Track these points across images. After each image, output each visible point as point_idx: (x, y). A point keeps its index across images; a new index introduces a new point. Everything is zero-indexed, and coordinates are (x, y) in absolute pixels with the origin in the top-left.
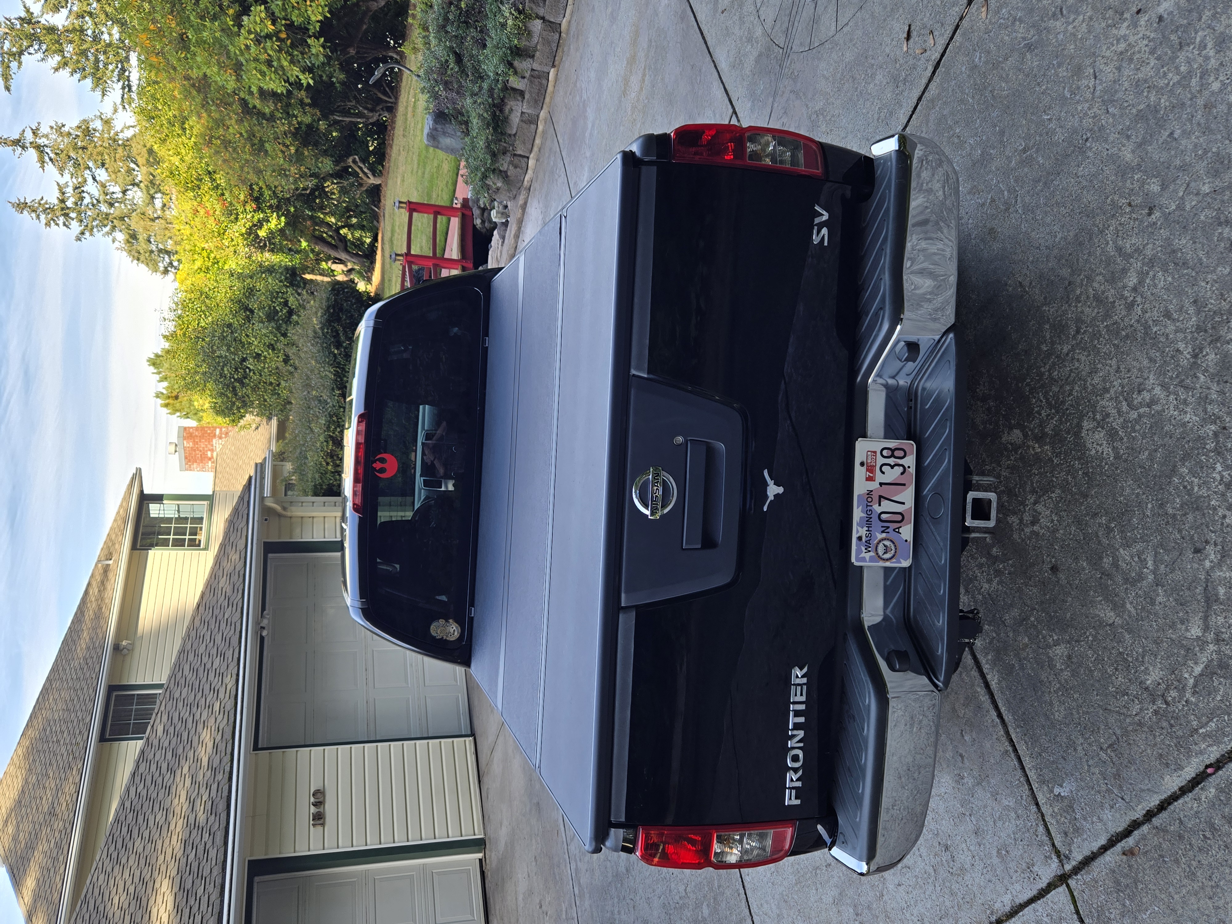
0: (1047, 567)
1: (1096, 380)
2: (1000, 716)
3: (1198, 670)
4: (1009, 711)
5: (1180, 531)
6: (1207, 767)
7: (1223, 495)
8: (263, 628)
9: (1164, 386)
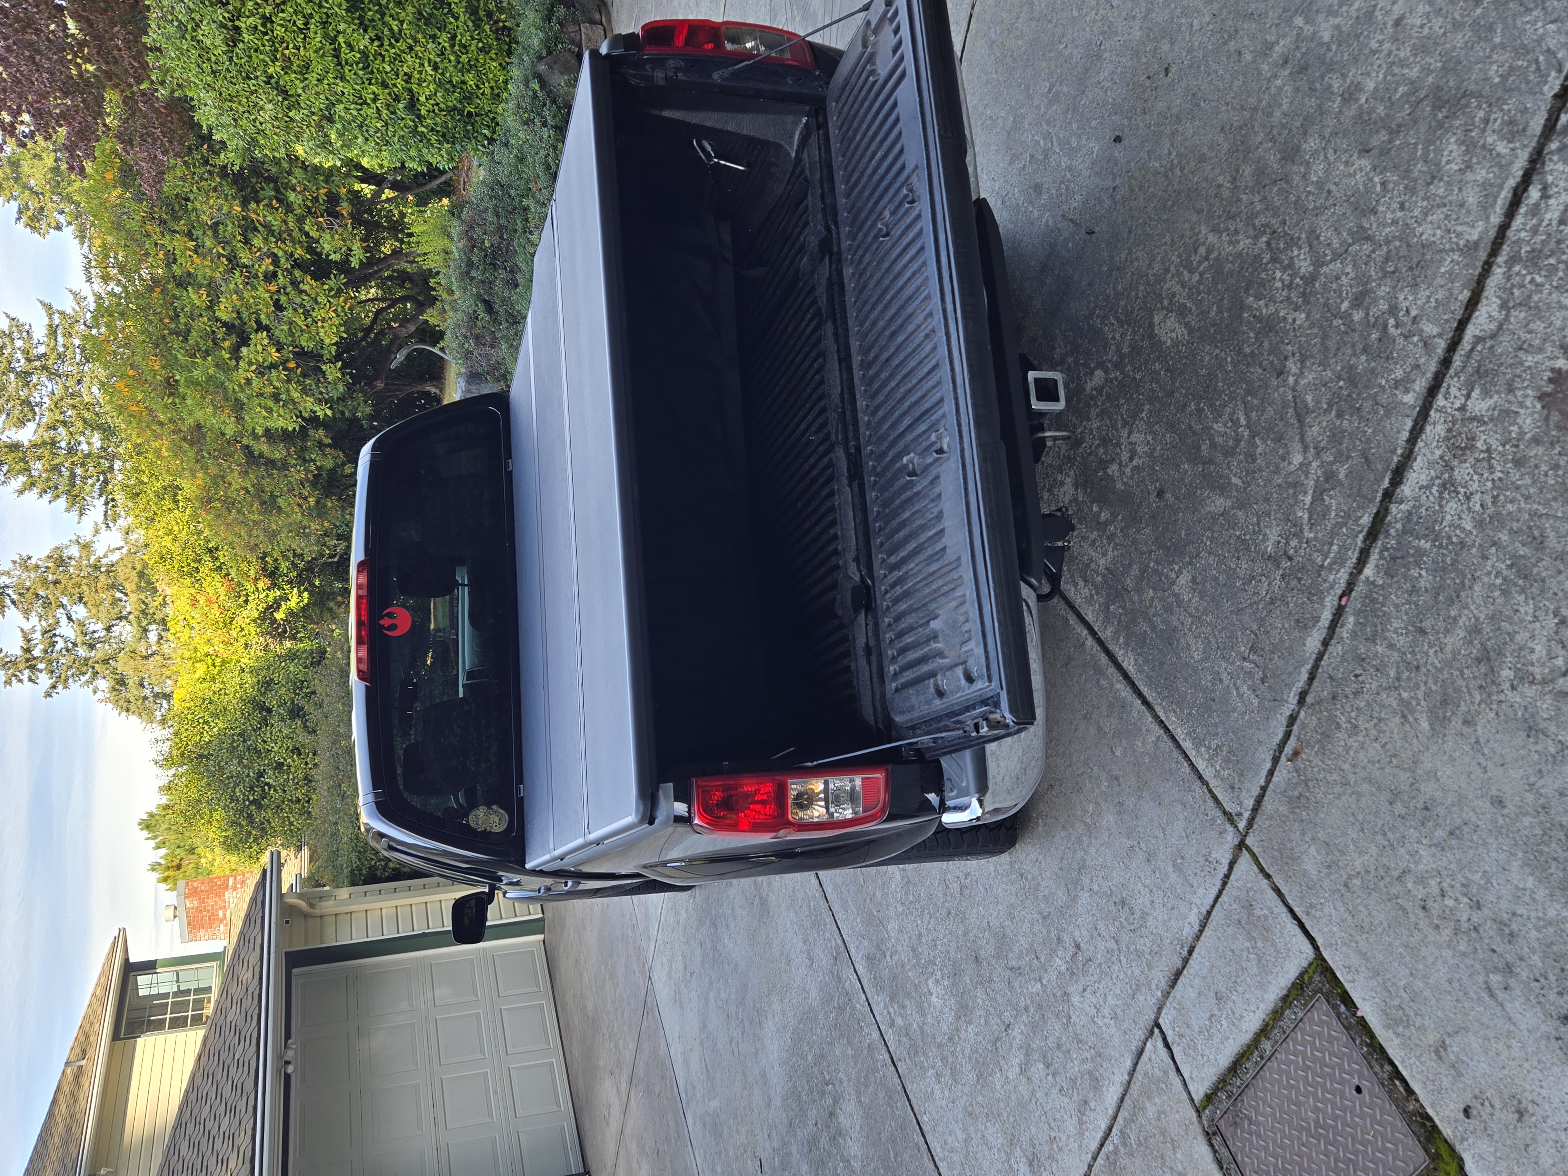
0: (1153, 497)
1: (1157, 266)
2: (1145, 702)
3: (1308, 499)
4: (1151, 689)
5: (1260, 365)
6: (1341, 598)
7: (1288, 298)
8: (288, 1063)
9: (1216, 230)
